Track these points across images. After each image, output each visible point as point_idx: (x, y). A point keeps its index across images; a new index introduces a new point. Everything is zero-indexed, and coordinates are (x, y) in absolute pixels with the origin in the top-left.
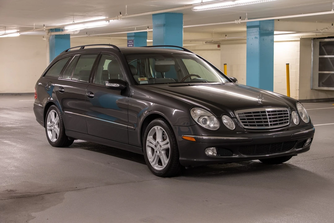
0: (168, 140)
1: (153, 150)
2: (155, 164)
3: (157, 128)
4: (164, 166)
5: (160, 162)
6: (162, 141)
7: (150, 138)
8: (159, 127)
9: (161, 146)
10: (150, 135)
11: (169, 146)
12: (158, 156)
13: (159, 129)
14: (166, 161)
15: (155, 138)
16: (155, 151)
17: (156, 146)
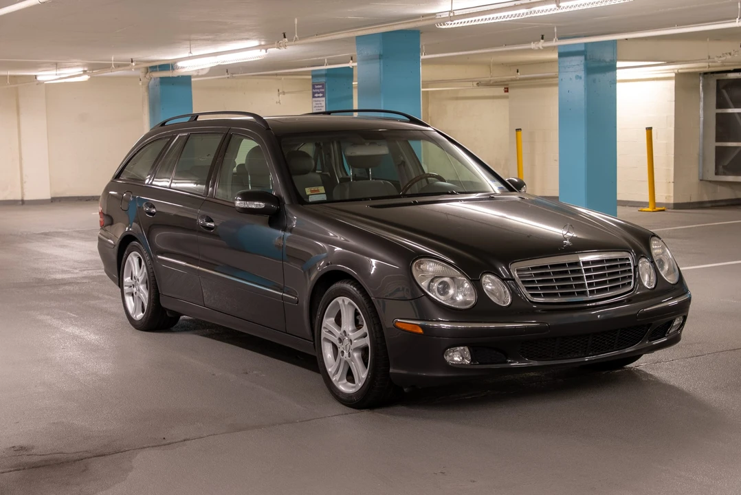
0: (365, 329)
1: (335, 347)
2: (340, 379)
3: (343, 301)
4: (359, 385)
5: (350, 376)
6: (354, 331)
7: (328, 322)
8: (347, 300)
9: (351, 341)
10: (329, 316)
11: (367, 341)
12: (346, 362)
13: (346, 303)
14: (361, 374)
15: (338, 322)
16: (340, 350)
17: (341, 340)
